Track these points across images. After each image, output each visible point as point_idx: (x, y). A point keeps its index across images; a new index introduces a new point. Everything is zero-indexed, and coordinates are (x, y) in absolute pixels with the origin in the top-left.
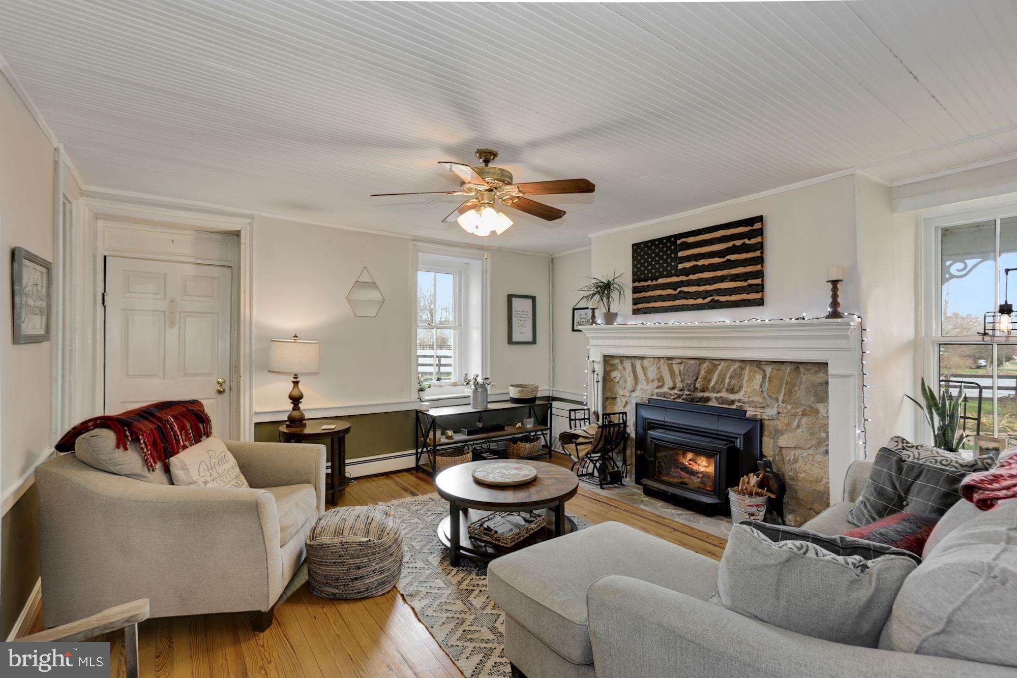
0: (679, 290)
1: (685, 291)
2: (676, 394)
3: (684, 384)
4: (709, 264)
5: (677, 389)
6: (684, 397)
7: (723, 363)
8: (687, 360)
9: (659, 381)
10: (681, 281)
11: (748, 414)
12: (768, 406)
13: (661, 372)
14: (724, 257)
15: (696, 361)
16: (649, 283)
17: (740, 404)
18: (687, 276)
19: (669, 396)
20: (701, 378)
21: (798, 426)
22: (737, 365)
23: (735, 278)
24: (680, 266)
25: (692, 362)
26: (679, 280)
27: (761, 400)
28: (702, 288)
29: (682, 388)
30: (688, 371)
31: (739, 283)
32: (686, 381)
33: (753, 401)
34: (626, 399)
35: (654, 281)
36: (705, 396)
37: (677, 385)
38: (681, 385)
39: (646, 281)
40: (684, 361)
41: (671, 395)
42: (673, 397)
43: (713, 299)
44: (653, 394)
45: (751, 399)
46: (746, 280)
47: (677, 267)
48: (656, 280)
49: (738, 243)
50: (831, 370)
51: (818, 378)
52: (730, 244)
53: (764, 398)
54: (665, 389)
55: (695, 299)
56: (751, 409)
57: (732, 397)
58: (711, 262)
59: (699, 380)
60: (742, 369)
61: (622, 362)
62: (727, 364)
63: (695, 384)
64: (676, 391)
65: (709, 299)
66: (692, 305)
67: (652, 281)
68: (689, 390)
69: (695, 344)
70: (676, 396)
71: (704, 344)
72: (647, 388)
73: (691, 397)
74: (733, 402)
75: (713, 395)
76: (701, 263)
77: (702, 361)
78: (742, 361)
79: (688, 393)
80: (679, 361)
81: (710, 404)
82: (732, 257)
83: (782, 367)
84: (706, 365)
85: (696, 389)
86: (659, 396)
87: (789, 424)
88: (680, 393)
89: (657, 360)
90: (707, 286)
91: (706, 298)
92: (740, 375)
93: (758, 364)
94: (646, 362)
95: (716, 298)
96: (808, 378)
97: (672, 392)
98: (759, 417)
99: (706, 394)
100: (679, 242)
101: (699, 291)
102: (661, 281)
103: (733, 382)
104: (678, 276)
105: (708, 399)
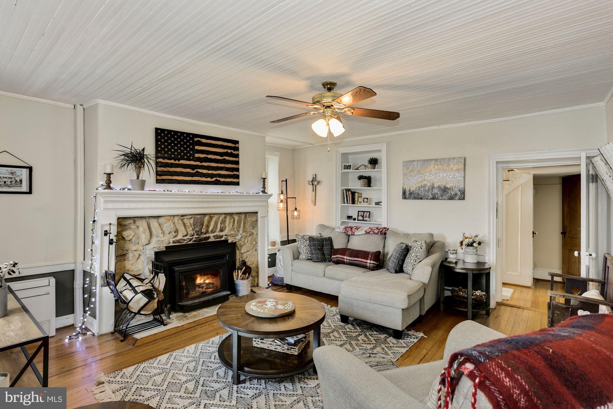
0: (196, 170)
1: (200, 172)
2: (188, 239)
3: (194, 232)
4: (214, 159)
5: (189, 235)
6: (194, 239)
7: (216, 216)
8: (195, 216)
9: (175, 233)
10: (197, 165)
11: (230, 241)
12: (237, 235)
13: (175, 226)
14: (222, 157)
15: (201, 216)
16: (172, 161)
17: (226, 237)
18: (201, 162)
19: (183, 241)
20: (205, 226)
21: (247, 241)
22: (223, 216)
23: (227, 169)
24: (197, 155)
25: (199, 216)
26: (196, 164)
27: (234, 233)
28: (210, 172)
29: (193, 234)
30: (197, 223)
31: (230, 172)
32: (196, 229)
33: (232, 234)
34: (139, 253)
35: (177, 161)
36: (207, 236)
37: (189, 233)
38: (192, 232)
39: (170, 159)
40: (193, 216)
41: (185, 240)
42: (186, 241)
43: (217, 179)
44: (170, 243)
45: (231, 233)
46: (232, 172)
47: (194, 155)
48: (179, 161)
49: (229, 151)
50: (259, 215)
51: (254, 219)
52: (225, 151)
53: (235, 231)
54: (180, 237)
55: (206, 178)
56: (230, 238)
57: (221, 234)
58: (215, 158)
59: (204, 227)
60: (225, 218)
61: (134, 222)
62: (218, 216)
63: (201, 230)
64: (188, 237)
65: (214, 179)
66: (204, 181)
67: (175, 161)
68: (197, 235)
69: (206, 205)
70: (188, 240)
71: (211, 205)
72: (163, 239)
73: (199, 238)
74: (222, 236)
75: (211, 235)
76: (210, 156)
77: (204, 215)
78: (225, 214)
79: (197, 236)
80: (190, 216)
81: (210, 240)
82: (227, 158)
83: (241, 215)
84: (207, 218)
85: (201, 233)
86: (175, 243)
87: (244, 242)
88: (191, 237)
89: (172, 217)
90: (213, 171)
91: (213, 178)
92: (225, 221)
93: (231, 214)
94: (161, 220)
95: (218, 179)
96: (250, 219)
97: (185, 238)
98: (234, 242)
99: (207, 235)
100: (196, 139)
101: (209, 174)
102: (182, 162)
103: (222, 225)
104: (195, 161)
105: (209, 238)
